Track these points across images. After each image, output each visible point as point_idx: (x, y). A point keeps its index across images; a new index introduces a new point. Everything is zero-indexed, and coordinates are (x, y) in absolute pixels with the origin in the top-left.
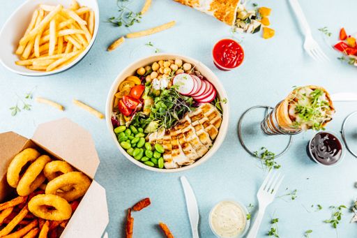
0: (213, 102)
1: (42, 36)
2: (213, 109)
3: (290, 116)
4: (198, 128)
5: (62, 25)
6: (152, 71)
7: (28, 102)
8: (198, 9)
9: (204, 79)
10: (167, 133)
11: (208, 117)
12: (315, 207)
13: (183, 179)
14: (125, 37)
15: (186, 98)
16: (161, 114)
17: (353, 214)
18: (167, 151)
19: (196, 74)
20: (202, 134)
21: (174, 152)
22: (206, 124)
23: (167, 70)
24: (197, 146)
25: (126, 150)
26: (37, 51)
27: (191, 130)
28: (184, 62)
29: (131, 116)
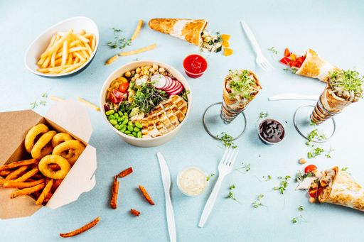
0: (180, 94)
1: (58, 53)
2: (180, 99)
3: (227, 90)
4: (169, 112)
5: (72, 44)
6: (136, 73)
7: (44, 99)
8: (173, 35)
9: (175, 79)
10: (146, 116)
11: (177, 104)
12: (266, 178)
13: (159, 154)
14: (119, 55)
15: (160, 91)
16: (140, 100)
17: (297, 184)
18: (144, 128)
19: (168, 76)
20: (172, 116)
21: (150, 128)
22: (175, 109)
23: (146, 72)
24: (168, 125)
25: (114, 126)
26: (53, 63)
27: (163, 113)
28: (159, 67)
29: (118, 103)
